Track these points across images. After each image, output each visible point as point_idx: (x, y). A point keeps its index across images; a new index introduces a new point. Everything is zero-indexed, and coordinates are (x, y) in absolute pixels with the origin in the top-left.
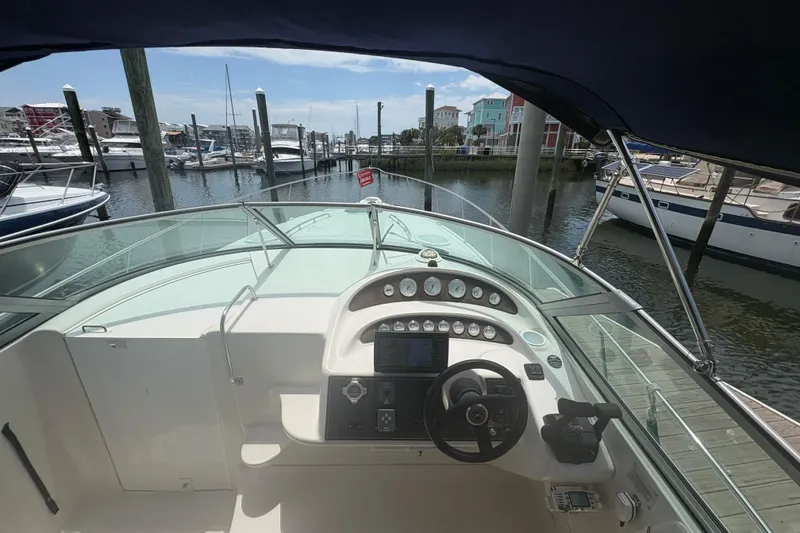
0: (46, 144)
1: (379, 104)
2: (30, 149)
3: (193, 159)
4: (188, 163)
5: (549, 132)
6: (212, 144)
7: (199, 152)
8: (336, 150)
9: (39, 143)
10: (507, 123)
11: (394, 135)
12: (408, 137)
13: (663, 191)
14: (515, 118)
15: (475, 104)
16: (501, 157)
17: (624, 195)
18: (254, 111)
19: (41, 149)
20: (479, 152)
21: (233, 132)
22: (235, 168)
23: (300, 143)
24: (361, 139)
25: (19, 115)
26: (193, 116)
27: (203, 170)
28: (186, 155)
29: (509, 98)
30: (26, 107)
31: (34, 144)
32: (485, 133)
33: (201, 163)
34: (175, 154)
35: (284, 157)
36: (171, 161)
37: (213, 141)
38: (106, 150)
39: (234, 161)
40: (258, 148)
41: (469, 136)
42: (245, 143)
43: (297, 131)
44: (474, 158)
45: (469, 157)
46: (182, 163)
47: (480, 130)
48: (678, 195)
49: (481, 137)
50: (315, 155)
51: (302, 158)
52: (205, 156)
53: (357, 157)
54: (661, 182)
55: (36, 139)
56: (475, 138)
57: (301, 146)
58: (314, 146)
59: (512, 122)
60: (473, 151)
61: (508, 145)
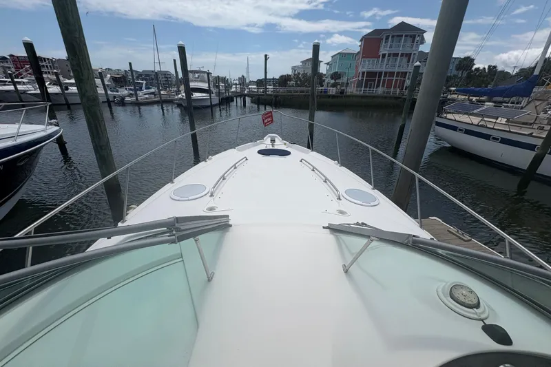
0: (24, 83)
1: (266, 56)
2: (11, 88)
3: (130, 95)
4: (127, 99)
5: (387, 78)
6: (144, 85)
7: (135, 90)
8: (234, 90)
9: (19, 83)
10: (357, 71)
11: (274, 79)
12: (284, 80)
13: (495, 127)
14: (363, 67)
15: (332, 57)
16: (353, 96)
17: (460, 130)
18: (175, 61)
19: (20, 87)
20: (336, 93)
21: (160, 76)
22: (162, 102)
23: (209, 84)
24: (250, 82)
25: (7, 62)
26: (130, 64)
27: (138, 104)
28: (125, 92)
29: (359, 53)
30: (11, 56)
31: (15, 84)
32: (340, 78)
33: (137, 99)
34: (117, 91)
35: (196, 95)
36: (115, 97)
37: (145, 82)
38: (67, 89)
39: (161, 98)
40: (178, 88)
41: (328, 80)
42: (168, 84)
43: (206, 76)
44: (333, 96)
45: (329, 96)
46: (123, 99)
47: (336, 76)
48: (510, 132)
49: (337, 81)
50: (219, 94)
51: (210, 96)
52: (140, 93)
53: (248, 95)
54: (494, 121)
55: (16, 80)
56: (333, 81)
57: (209, 87)
58: (218, 87)
59: (361, 70)
60: (332, 91)
61: (357, 87)
